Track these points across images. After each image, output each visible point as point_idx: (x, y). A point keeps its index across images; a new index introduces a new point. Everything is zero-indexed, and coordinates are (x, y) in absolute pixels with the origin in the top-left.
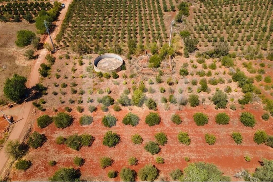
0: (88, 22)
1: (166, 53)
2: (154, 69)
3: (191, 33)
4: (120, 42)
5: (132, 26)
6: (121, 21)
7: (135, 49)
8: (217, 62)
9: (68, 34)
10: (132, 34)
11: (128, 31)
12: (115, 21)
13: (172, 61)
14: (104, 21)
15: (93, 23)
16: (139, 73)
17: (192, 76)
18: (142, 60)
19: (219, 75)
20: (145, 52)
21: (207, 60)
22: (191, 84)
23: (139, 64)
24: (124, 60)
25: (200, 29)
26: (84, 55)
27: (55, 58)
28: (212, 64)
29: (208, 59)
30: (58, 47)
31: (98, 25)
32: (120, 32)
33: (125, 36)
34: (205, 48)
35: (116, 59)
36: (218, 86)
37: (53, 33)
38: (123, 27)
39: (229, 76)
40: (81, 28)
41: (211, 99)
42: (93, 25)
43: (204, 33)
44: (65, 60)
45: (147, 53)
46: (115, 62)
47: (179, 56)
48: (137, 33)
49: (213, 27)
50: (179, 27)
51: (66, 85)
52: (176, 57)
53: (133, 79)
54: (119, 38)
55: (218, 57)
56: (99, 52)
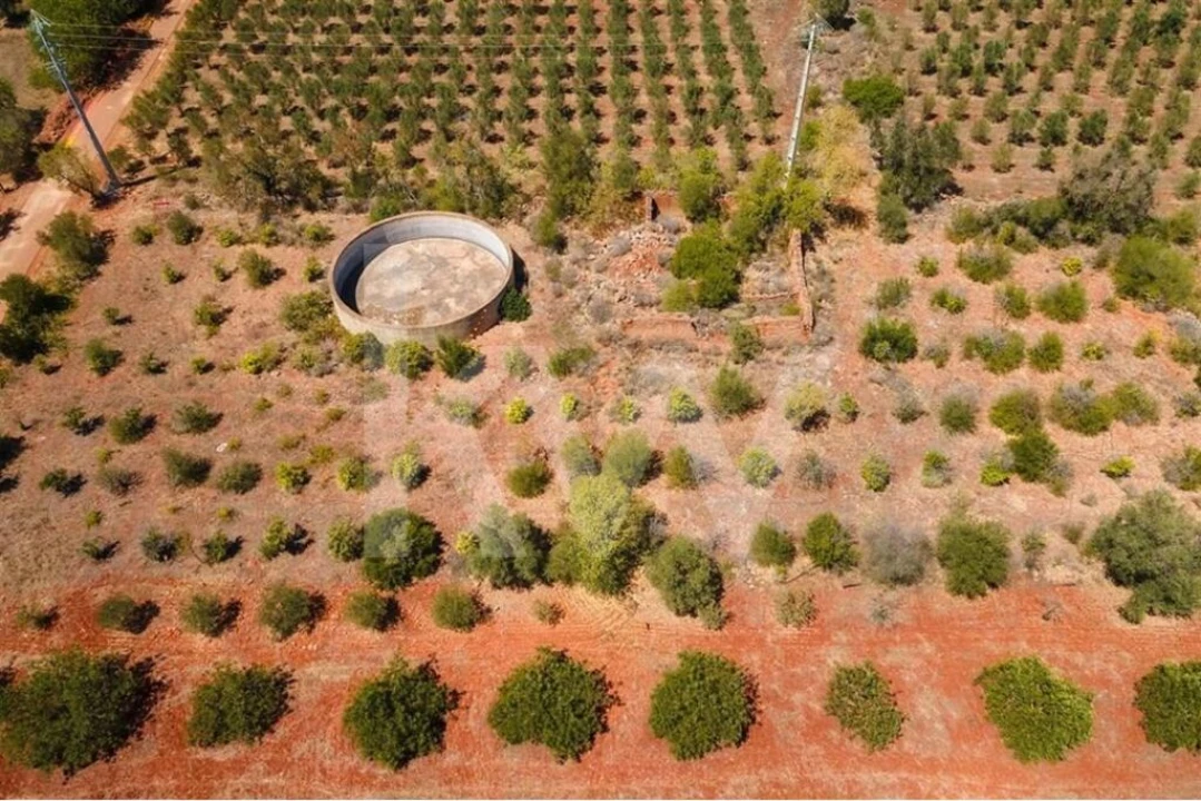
0: (332, 20)
1: (775, 212)
2: (704, 315)
3: (907, 86)
4: (502, 139)
5: (571, 48)
6: (510, 20)
7: (588, 186)
8: (1087, 269)
9: (210, 92)
10: (569, 91)
11: (548, 74)
12: (481, 21)
13: (812, 265)
14: (419, 21)
15: (357, 28)
16: (608, 340)
17: (940, 365)
18: (630, 257)
19: (1108, 361)
20: (648, 206)
21: (1018, 256)
22: (936, 420)
23: (607, 280)
24: (522, 255)
25: (958, 67)
26: (286, 221)
27: (106, 238)
28: (1061, 288)
29: (1026, 249)
30: (139, 166)
31: (386, 39)
32: (505, 81)
33: (533, 102)
34: (995, 179)
35: (473, 247)
36: (1116, 441)
37: (126, 84)
38: (525, 52)
39: (1176, 367)
40: (288, 58)
42: (355, 39)
43: (979, 91)
44: (168, 250)
45: (655, 213)
46: (467, 265)
47: (849, 232)
48: (598, 90)
49: (1033, 55)
50: (836, 52)
52: (833, 235)
53: (573, 379)
54: (499, 116)
55: (1089, 241)
56: (374, 201)
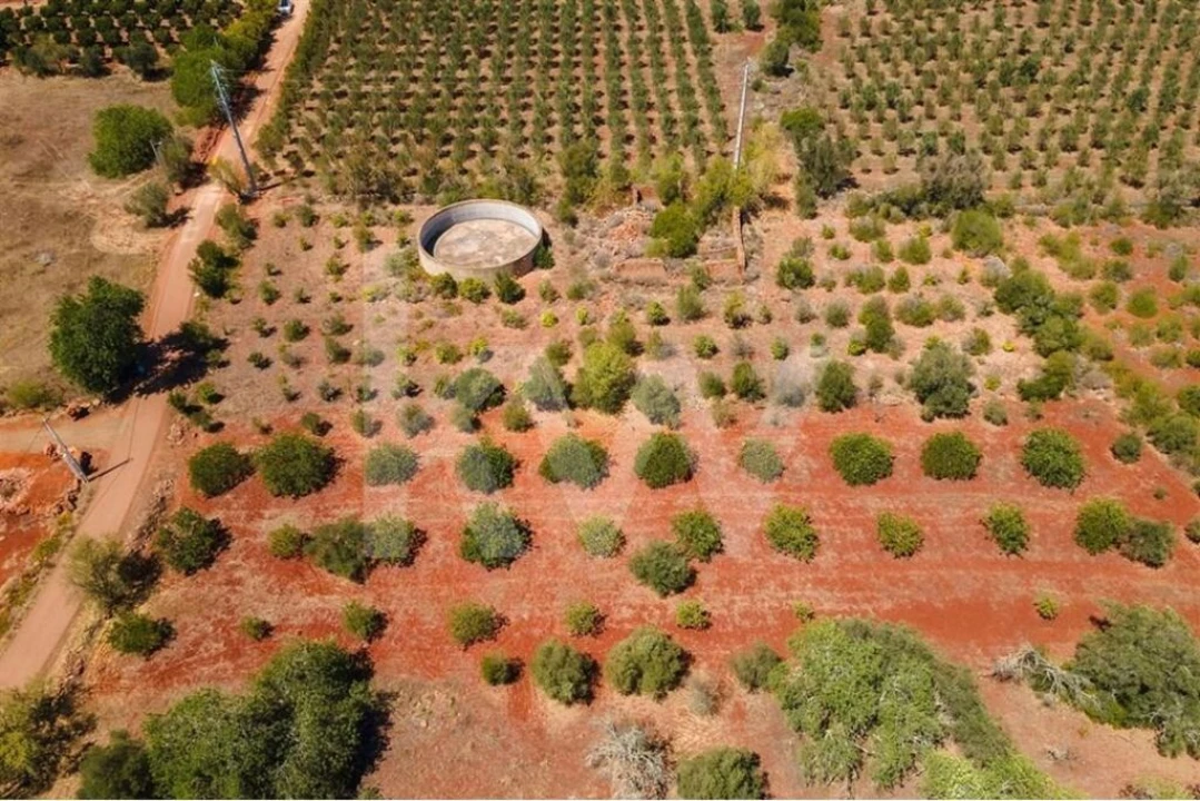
0: (394, 74)
1: (722, 196)
2: (674, 262)
3: (827, 117)
4: (528, 156)
5: (578, 92)
6: (531, 73)
7: (593, 181)
8: (936, 233)
9: (311, 126)
10: (577, 123)
11: (561, 110)
12: (508, 73)
13: (748, 233)
14: (460, 74)
15: (415, 80)
16: (608, 279)
17: (829, 290)
18: (622, 227)
19: (940, 286)
20: (635, 195)
21: (892, 226)
22: (823, 321)
23: (606, 242)
24: (547, 230)
25: (865, 102)
26: (379, 210)
27: (255, 223)
28: (913, 242)
29: (898, 221)
30: (266, 177)
31: (437, 87)
32: (529, 116)
33: (550, 131)
34: (884, 178)
35: (513, 224)
36: (938, 330)
37: (246, 122)
38: (542, 94)
39: (982, 289)
40: (364, 101)
41: (907, 382)
42: (413, 87)
43: (881, 120)
44: (297, 230)
45: (640, 199)
46: (508, 237)
47: (776, 212)
48: (599, 121)
49: (921, 93)
50: (778, 93)
51: (306, 331)
52: (764, 214)
53: (584, 302)
54: (526, 140)
55: (940, 215)
56: (441, 196)
